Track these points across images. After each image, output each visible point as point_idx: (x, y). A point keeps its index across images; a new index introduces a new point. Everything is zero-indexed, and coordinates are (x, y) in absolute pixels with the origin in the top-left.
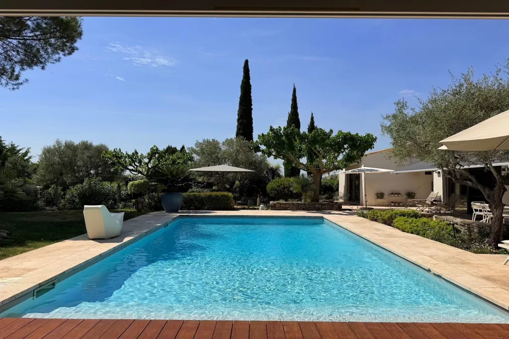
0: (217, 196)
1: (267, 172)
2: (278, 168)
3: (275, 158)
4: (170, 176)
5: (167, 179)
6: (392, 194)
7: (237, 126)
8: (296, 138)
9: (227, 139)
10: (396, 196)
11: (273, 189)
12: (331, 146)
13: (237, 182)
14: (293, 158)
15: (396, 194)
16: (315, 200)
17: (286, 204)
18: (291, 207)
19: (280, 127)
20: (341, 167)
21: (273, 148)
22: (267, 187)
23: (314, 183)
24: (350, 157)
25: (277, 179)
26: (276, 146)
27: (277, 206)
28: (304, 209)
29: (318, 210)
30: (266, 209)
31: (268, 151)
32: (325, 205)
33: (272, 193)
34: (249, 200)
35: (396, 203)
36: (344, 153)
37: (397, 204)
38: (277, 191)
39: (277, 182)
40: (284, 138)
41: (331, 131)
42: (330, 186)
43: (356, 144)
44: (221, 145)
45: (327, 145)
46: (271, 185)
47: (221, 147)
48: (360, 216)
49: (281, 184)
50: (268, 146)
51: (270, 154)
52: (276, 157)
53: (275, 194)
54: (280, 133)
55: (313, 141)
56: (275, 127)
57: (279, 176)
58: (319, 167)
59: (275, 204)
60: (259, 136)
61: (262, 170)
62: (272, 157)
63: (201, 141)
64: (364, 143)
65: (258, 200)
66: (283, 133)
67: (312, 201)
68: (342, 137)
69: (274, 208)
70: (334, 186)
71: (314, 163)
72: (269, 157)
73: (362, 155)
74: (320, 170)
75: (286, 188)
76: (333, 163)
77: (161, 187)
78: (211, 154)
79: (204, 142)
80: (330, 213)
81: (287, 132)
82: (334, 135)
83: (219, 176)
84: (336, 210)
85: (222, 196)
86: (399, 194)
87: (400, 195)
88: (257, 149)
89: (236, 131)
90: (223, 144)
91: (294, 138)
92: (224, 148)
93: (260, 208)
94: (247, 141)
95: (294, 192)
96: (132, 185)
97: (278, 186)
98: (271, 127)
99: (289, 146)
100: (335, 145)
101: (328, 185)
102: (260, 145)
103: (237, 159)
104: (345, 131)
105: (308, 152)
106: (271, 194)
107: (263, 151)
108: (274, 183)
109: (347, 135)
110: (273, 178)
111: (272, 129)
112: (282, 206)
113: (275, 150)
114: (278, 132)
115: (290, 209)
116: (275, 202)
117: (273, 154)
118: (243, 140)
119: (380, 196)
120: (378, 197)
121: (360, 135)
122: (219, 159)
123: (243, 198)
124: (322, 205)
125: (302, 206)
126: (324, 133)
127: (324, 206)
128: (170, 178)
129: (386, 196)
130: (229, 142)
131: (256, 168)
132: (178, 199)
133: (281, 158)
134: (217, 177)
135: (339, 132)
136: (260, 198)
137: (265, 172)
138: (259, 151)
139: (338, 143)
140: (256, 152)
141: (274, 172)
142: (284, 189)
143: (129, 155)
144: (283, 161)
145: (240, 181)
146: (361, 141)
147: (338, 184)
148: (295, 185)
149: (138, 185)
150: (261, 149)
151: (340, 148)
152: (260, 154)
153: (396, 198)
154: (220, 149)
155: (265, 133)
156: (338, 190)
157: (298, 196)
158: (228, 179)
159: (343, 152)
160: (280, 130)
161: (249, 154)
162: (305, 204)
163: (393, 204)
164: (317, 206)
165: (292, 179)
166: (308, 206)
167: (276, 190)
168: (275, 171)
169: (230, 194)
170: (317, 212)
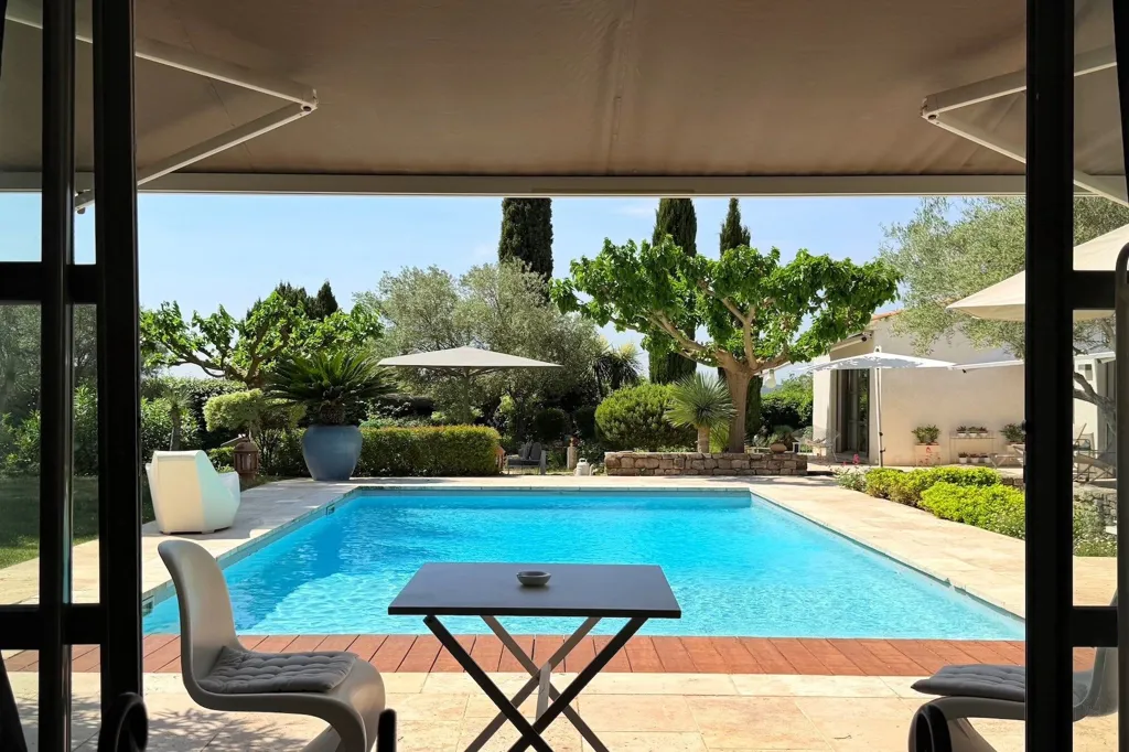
0: (454, 438)
1: (597, 368)
2: (628, 357)
3: (619, 329)
4: (326, 382)
5: (323, 389)
6: (962, 430)
7: (504, 224)
8: (679, 273)
9: (476, 269)
10: (973, 435)
11: (613, 418)
12: (774, 293)
13: (506, 400)
14: (669, 328)
15: (972, 429)
16: (732, 447)
17: (649, 457)
18: (663, 465)
19: (631, 242)
20: (807, 354)
21: (613, 300)
22: (596, 415)
23: (730, 399)
24: (831, 325)
25: (626, 389)
26: (620, 296)
27: (626, 463)
28: (700, 473)
29: (739, 473)
30: (594, 474)
31: (598, 309)
32: (760, 459)
33: (610, 430)
34: (544, 453)
35: (974, 456)
36: (818, 314)
37: (975, 460)
38: (626, 423)
39: (625, 396)
40: (644, 271)
41: (776, 253)
42: (789, 409)
43: (846, 288)
44: (456, 285)
45: (765, 291)
46: (609, 406)
47: (457, 293)
48: (849, 487)
49: (638, 404)
50: (601, 297)
51: (603, 318)
52: (621, 325)
53: (621, 434)
54: (632, 258)
55: (726, 280)
56: (619, 242)
57: (633, 379)
58: (744, 354)
59: (619, 459)
60: (574, 265)
61: (581, 363)
62: (611, 325)
63: (396, 273)
64: (868, 284)
65: (571, 451)
66: (642, 258)
67: (725, 450)
68: (806, 270)
69: (616, 469)
70: (800, 410)
71: (730, 342)
72: (602, 326)
73: (866, 319)
74: (746, 362)
75: (653, 415)
76: (783, 341)
77: (300, 410)
78: (425, 314)
79: (405, 276)
80: (770, 482)
81: (650, 256)
82: (783, 263)
83: (450, 382)
84: (791, 474)
85: (470, 436)
86: (983, 430)
87: (984, 435)
88: (568, 302)
89: (499, 239)
90: (464, 282)
91: (673, 273)
92: (464, 295)
93: (578, 469)
94: (535, 275)
95: (675, 424)
96: (219, 405)
97: (629, 410)
98: (608, 242)
99: (658, 296)
100: (786, 293)
101: (781, 406)
102: (575, 292)
103: (505, 328)
104: (816, 253)
105: (710, 310)
106: (607, 433)
107: (585, 310)
108: (617, 399)
109: (819, 264)
110: (616, 386)
111: (609, 249)
112: (639, 463)
113: (618, 306)
114: (626, 254)
115: (661, 471)
116: (620, 454)
117: (613, 315)
118: (524, 271)
119: (928, 436)
120: (922, 440)
121: (854, 263)
122: (449, 328)
123: (525, 447)
124: (752, 460)
125: (695, 463)
126: (755, 257)
127: (756, 465)
128: (327, 388)
129: (943, 437)
130: (479, 278)
131: (562, 356)
132: (348, 445)
133: (635, 328)
134: (443, 384)
135: (798, 255)
136: (575, 445)
137: (590, 369)
138: (575, 307)
139: (794, 287)
140: (564, 312)
141: (618, 369)
142: (645, 419)
143: (201, 322)
144: (643, 335)
145: (514, 396)
146: (860, 280)
147: (811, 404)
148: (678, 406)
149: (232, 407)
150: (579, 302)
151: (801, 301)
152: (573, 315)
153: (972, 443)
154: (454, 296)
155: (592, 257)
156: (809, 421)
157: (685, 437)
158: (480, 388)
159: (815, 309)
160: (633, 251)
161: (543, 313)
162: (704, 458)
163: (963, 460)
164: (736, 463)
165: (670, 388)
166: (713, 464)
167: (624, 420)
168: (622, 365)
169: (492, 432)
170: (735, 480)
